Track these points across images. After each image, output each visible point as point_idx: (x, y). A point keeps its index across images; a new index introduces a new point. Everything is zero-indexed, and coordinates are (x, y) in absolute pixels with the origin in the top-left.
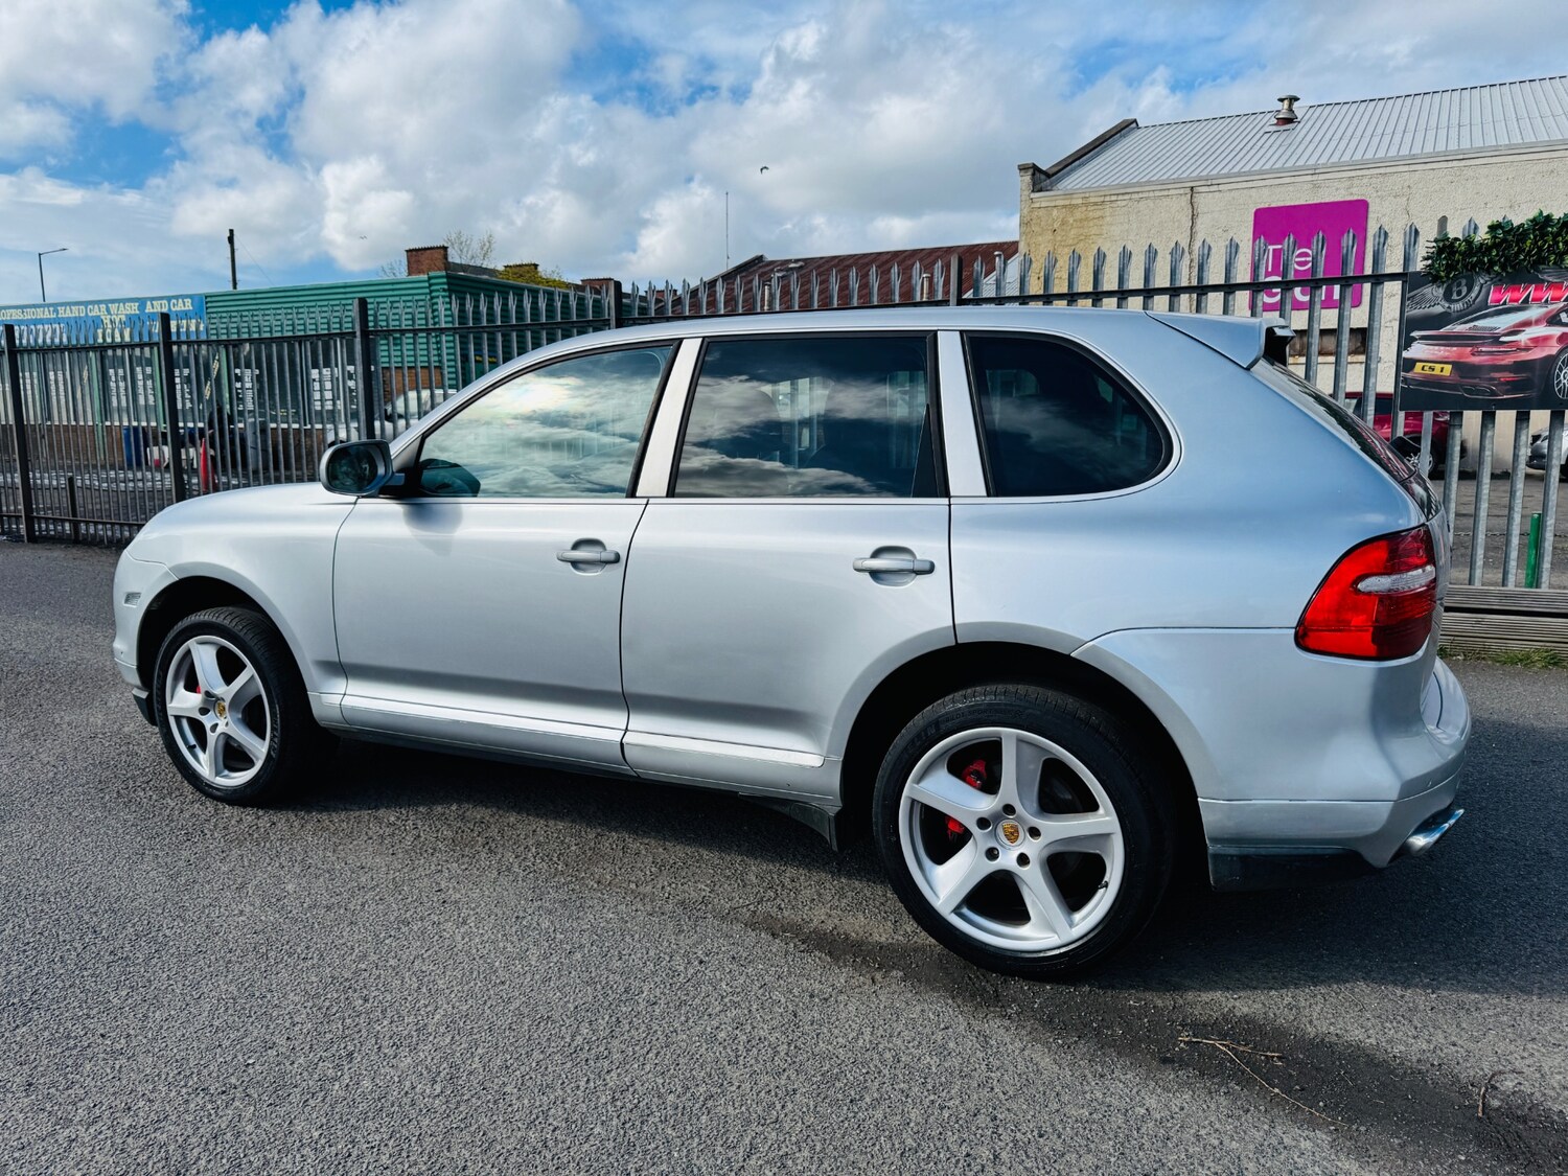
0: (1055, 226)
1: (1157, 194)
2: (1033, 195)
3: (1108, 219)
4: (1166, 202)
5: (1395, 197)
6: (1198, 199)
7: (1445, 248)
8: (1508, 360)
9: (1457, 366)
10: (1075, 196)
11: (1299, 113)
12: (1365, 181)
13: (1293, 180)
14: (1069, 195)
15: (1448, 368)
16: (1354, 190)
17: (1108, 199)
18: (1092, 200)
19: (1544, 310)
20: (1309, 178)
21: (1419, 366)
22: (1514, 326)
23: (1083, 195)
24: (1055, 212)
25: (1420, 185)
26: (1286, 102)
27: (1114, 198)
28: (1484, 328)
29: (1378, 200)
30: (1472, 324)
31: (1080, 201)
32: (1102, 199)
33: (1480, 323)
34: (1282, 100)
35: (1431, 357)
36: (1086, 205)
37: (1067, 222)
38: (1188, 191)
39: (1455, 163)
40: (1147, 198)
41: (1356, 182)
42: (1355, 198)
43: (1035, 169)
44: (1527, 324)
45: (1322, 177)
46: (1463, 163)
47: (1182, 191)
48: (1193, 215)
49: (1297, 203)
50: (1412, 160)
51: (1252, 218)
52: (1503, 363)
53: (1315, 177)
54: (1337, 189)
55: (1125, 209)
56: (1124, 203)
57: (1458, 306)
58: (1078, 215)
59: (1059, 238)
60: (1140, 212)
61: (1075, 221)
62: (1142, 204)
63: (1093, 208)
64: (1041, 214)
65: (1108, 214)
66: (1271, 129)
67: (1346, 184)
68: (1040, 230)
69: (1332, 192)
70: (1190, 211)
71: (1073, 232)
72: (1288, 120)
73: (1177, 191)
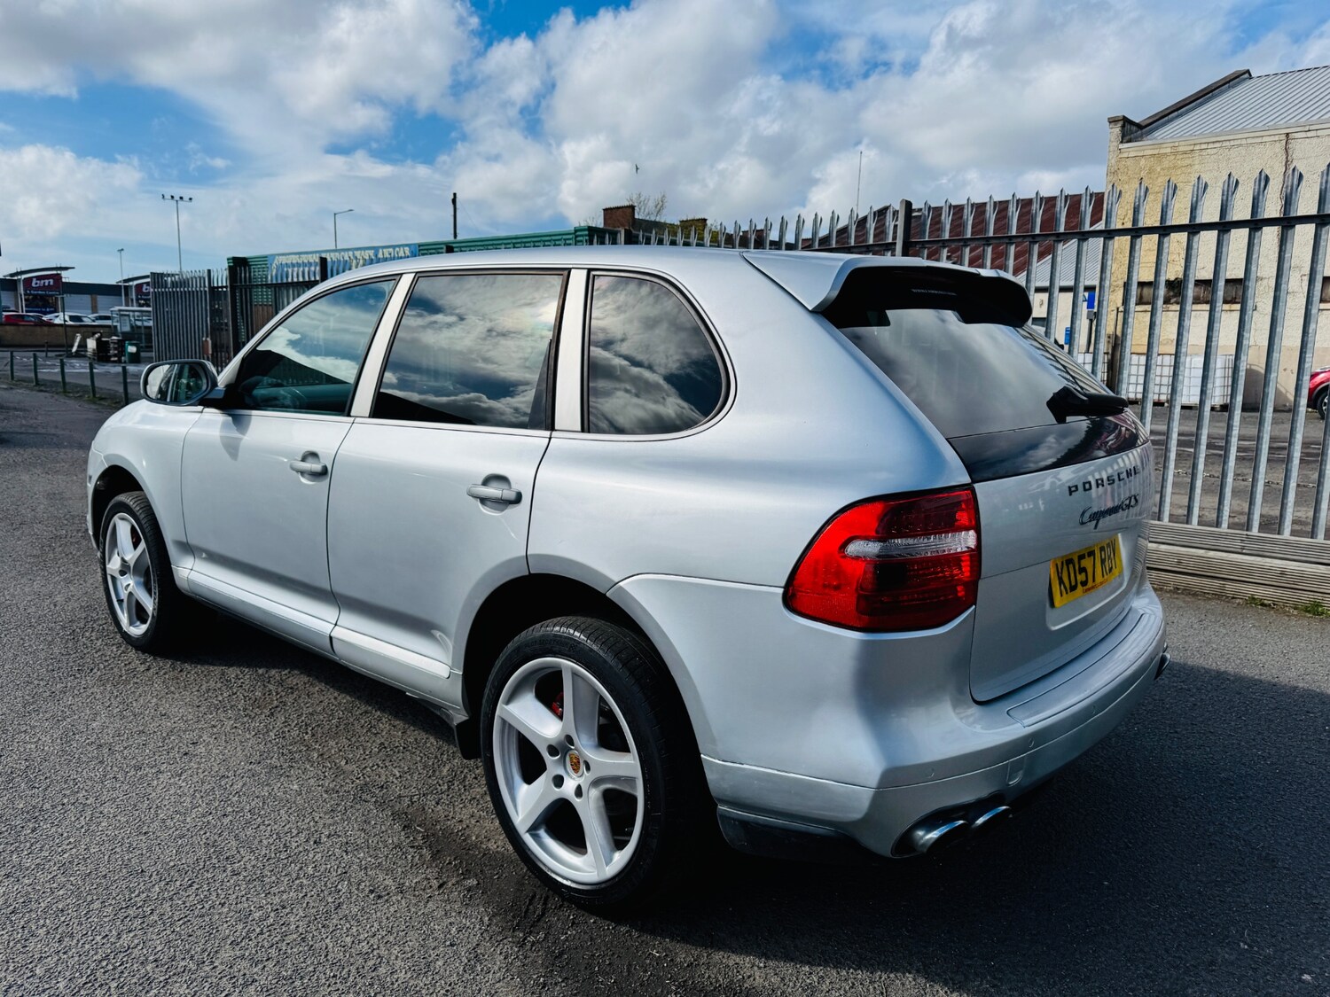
0: (1142, 175)
1: (1249, 141)
2: (1121, 146)
3: (1197, 167)
4: (1259, 149)
6: (1292, 144)
10: (1165, 145)
14: (1162, 144)
17: (1197, 147)
18: (1181, 149)
23: (1172, 145)
24: (1143, 162)
31: (1169, 150)
32: (1191, 148)
36: (1175, 154)
37: (1154, 170)
38: (1284, 137)
40: (1238, 145)
43: (1126, 121)
47: (1277, 138)
48: (1287, 161)
56: (1214, 151)
58: (1166, 164)
60: (1229, 159)
61: (1162, 169)
62: (1234, 152)
63: (1181, 157)
64: (1128, 163)
65: (1197, 161)
68: (1127, 179)
70: (1284, 157)
71: (1159, 180)
73: (1271, 138)
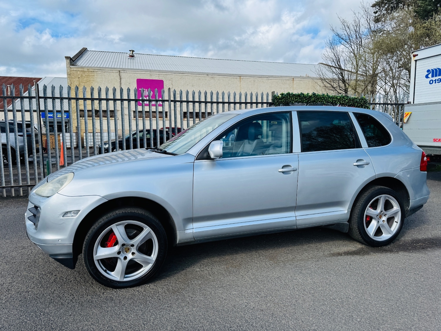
0: (79, 76)
2: (71, 66)
3: (96, 76)
4: (112, 74)
5: (169, 80)
6: (121, 74)
10: (85, 68)
11: (135, 55)
12: (162, 75)
14: (82, 67)
16: (160, 77)
17: (95, 70)
18: (90, 70)
20: (149, 73)
23: (87, 68)
24: (79, 72)
25: (174, 78)
26: (131, 52)
27: (97, 71)
29: (165, 81)
31: (86, 70)
32: (93, 70)
34: (130, 51)
36: (89, 72)
37: (83, 76)
38: (118, 71)
39: (181, 74)
40: (107, 72)
41: (160, 75)
42: (160, 79)
45: (152, 73)
47: (117, 71)
49: (147, 79)
50: (172, 72)
51: (136, 81)
53: (150, 73)
54: (156, 77)
55: (101, 74)
56: (100, 72)
58: (86, 74)
59: (81, 80)
60: (105, 75)
61: (85, 76)
62: (106, 73)
63: (91, 73)
64: (74, 72)
65: (95, 75)
66: (129, 58)
67: (158, 76)
68: (74, 77)
69: (155, 77)
70: (119, 77)
71: (85, 79)
72: (133, 56)
73: (115, 71)
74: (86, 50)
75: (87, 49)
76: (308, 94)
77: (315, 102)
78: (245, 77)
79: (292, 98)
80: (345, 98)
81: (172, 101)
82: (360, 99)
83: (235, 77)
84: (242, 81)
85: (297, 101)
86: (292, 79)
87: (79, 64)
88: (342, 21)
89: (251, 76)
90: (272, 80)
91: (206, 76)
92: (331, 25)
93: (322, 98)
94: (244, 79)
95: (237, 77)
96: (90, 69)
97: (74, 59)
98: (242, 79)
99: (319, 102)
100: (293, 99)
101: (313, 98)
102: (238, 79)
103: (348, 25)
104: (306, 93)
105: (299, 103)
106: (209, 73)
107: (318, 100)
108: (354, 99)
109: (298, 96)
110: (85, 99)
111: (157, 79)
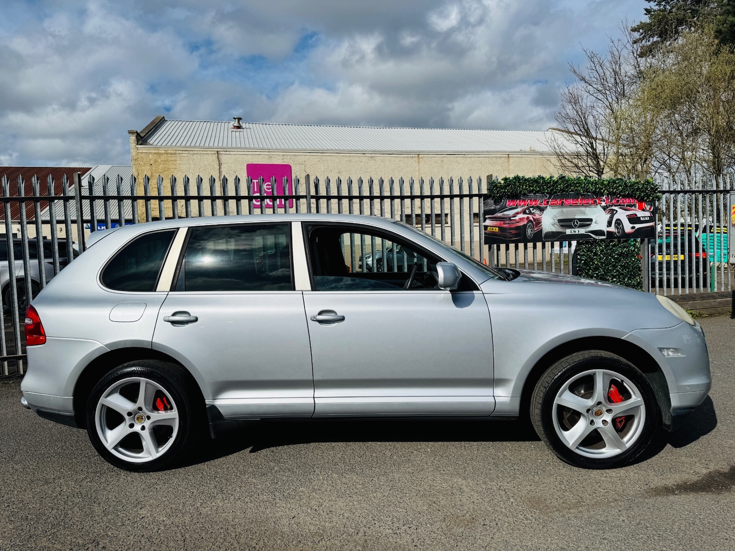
0: (151, 162)
1: (202, 152)
2: (137, 146)
3: (179, 161)
4: (206, 156)
5: (300, 165)
6: (220, 156)
7: (493, 185)
8: (514, 226)
9: (500, 228)
10: (160, 149)
11: (243, 125)
12: (289, 157)
13: (260, 153)
14: (157, 148)
15: (497, 229)
16: (285, 160)
17: (177, 152)
18: (169, 152)
19: (522, 209)
20: (267, 153)
21: (489, 228)
22: (515, 214)
23: (165, 149)
24: (150, 156)
25: (308, 161)
26: (237, 120)
27: (181, 152)
28: (506, 215)
29: (294, 165)
30: (503, 213)
31: (163, 152)
32: (175, 152)
33: (505, 213)
34: (235, 119)
35: (492, 225)
36: (167, 154)
37: (157, 161)
38: (216, 152)
39: (319, 154)
40: (198, 154)
41: (285, 157)
42: (286, 164)
43: (138, 135)
44: (518, 213)
45: (272, 153)
46: (322, 154)
47: (213, 152)
48: (219, 164)
49: (263, 163)
50: (304, 151)
51: (245, 168)
52: (512, 227)
53: (269, 153)
54: (278, 159)
55: (187, 158)
56: (186, 155)
57: (498, 207)
58: (163, 158)
59: (154, 168)
60: (194, 160)
61: (161, 161)
62: (195, 156)
63: (170, 156)
64: (143, 156)
65: (178, 159)
66: (233, 130)
67: (282, 157)
68: (143, 163)
69: (277, 161)
70: (218, 162)
71: (161, 166)
72: (239, 127)
73: (211, 152)
74: (163, 119)
75: (164, 117)
76: (551, 177)
77: (564, 191)
78: (426, 156)
79: (523, 186)
80: (617, 184)
81: (312, 197)
82: (643, 184)
83: (409, 156)
84: (421, 161)
85: (533, 190)
86: (507, 156)
87: (151, 143)
88: (589, 55)
89: (437, 153)
90: (473, 159)
91: (362, 155)
92: (571, 64)
93: (577, 185)
94: (424, 159)
95: (414, 156)
96: (169, 149)
97: (142, 135)
98: (422, 158)
99: (572, 191)
100: (526, 186)
101: (560, 185)
102: (414, 158)
103: (601, 61)
104: (548, 177)
105: (537, 194)
106: (366, 151)
107: (570, 188)
108: (633, 185)
109: (534, 182)
110: (161, 199)
111: (281, 164)
